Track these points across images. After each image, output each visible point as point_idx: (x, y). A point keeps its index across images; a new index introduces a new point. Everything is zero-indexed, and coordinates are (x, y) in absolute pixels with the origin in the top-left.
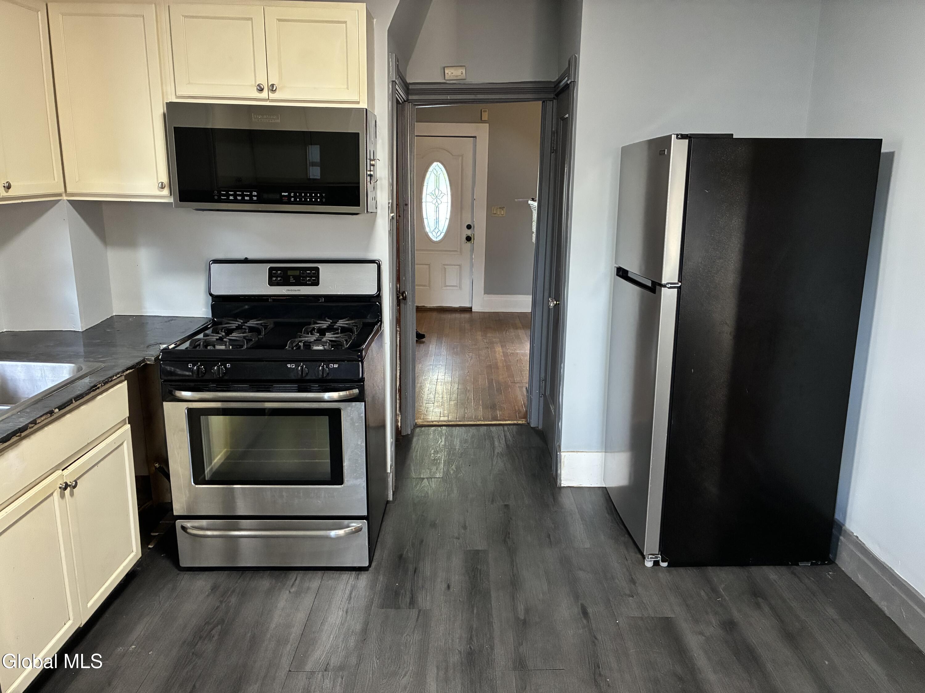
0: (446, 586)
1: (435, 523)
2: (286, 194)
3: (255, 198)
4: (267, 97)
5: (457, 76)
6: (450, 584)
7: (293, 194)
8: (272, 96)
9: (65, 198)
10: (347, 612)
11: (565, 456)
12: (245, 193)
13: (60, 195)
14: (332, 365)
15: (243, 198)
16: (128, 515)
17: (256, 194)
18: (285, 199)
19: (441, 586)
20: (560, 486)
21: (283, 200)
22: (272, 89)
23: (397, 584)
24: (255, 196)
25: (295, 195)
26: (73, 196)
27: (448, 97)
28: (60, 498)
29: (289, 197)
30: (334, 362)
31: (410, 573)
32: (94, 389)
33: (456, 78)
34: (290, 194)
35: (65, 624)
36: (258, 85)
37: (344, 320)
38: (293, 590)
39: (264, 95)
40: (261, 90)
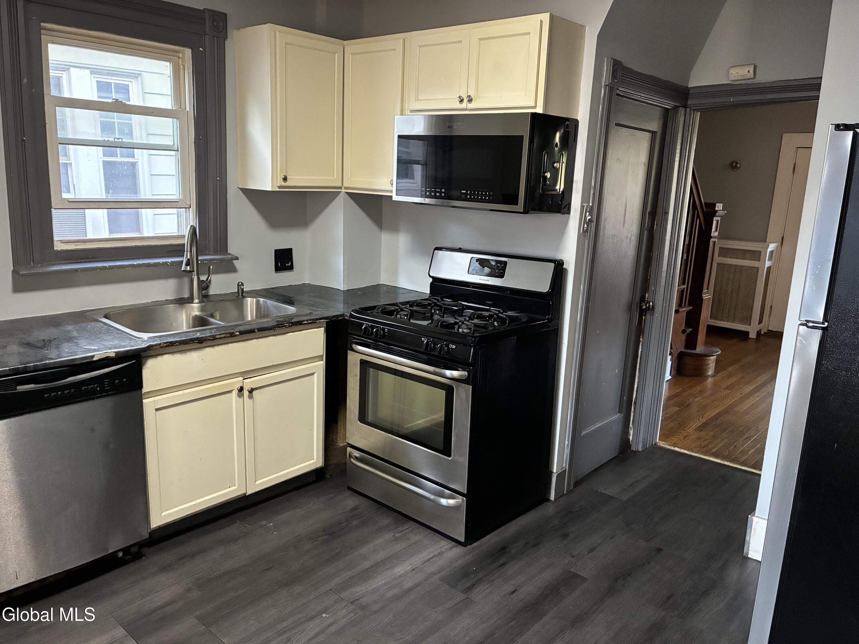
0: (513, 590)
1: (568, 535)
2: (464, 192)
3: (443, 195)
4: (466, 107)
5: (743, 76)
6: (518, 590)
7: (469, 191)
8: (470, 106)
9: (343, 190)
10: (413, 569)
11: (757, 522)
12: (437, 190)
13: (340, 188)
14: (451, 345)
15: (435, 194)
16: (312, 430)
17: (444, 191)
18: (463, 197)
19: (509, 587)
20: (747, 556)
21: (462, 197)
22: (470, 100)
23: (474, 568)
24: (443, 192)
25: (471, 192)
26: (348, 189)
27: (731, 99)
28: (237, 397)
29: (466, 194)
30: (453, 343)
31: (496, 564)
32: (280, 326)
33: (741, 78)
34: (467, 192)
35: (230, 487)
36: (459, 97)
37: (513, 312)
38: (398, 535)
39: (464, 105)
40: (462, 101)
